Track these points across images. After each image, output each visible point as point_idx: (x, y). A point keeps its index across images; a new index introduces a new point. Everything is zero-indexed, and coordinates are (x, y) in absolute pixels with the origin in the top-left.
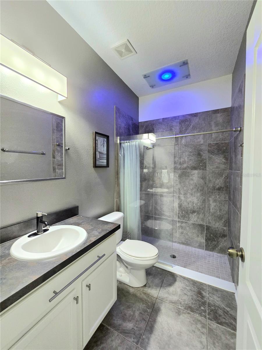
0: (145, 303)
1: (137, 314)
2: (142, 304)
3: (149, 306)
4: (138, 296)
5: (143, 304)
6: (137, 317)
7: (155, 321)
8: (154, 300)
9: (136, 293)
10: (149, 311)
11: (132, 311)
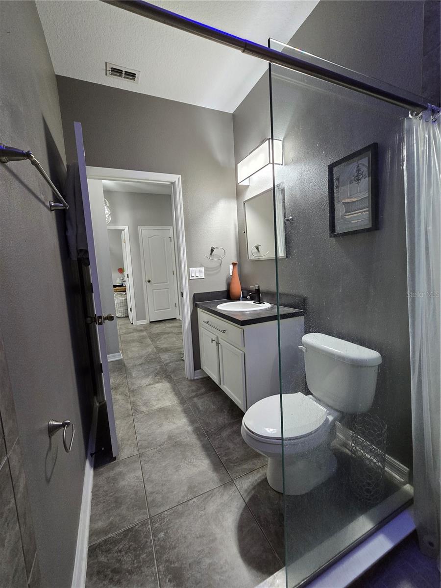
0: (236, 461)
1: (231, 445)
2: (239, 457)
3: (230, 462)
4: (253, 460)
5: (237, 457)
6: (227, 443)
7: (209, 456)
8: (232, 474)
9: (260, 460)
10: (224, 458)
11: (237, 443)
